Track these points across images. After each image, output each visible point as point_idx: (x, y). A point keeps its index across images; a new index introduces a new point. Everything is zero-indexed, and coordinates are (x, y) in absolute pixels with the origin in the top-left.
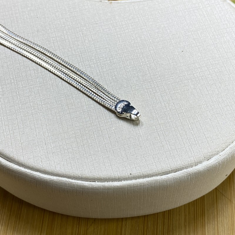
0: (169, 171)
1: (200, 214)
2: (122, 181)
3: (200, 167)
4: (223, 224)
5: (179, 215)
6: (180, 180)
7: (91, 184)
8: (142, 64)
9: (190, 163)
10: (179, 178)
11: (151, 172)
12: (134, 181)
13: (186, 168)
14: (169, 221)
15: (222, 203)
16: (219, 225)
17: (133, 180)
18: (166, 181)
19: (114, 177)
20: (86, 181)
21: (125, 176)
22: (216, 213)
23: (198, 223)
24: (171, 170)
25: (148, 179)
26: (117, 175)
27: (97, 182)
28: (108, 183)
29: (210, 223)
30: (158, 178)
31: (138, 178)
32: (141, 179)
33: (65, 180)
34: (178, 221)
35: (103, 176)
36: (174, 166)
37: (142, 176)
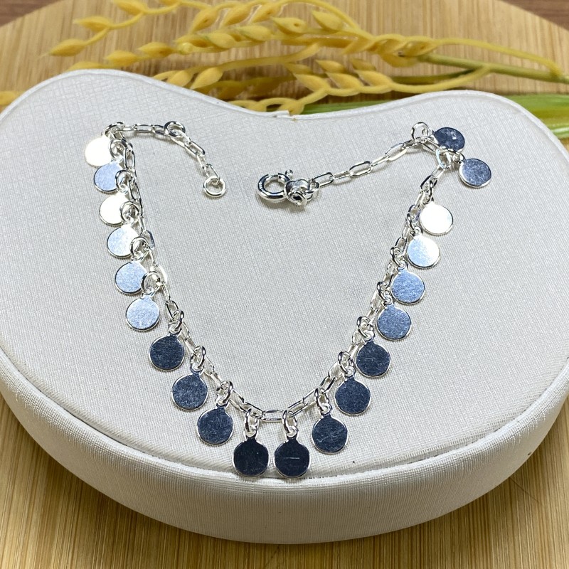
0: (425, 454)
1: (480, 528)
2: (338, 476)
4: (526, 546)
5: (441, 532)
6: (445, 471)
8: (362, 244)
9: (462, 438)
10: (444, 466)
11: (392, 457)
12: (360, 475)
14: (422, 544)
15: (522, 506)
16: (517, 549)
17: (357, 472)
19: (323, 468)
21: (343, 466)
22: (510, 526)
23: (477, 546)
25: (385, 471)
26: (328, 465)
29: (500, 546)
30: (405, 468)
31: (368, 469)
32: (373, 471)
34: (439, 545)
36: (433, 444)
37: (375, 466)
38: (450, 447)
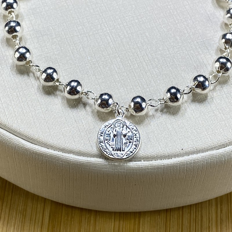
17: (185, 156)
18: (224, 156)
25: (202, 155)
27: (143, 161)
31: (191, 153)
32: (194, 155)
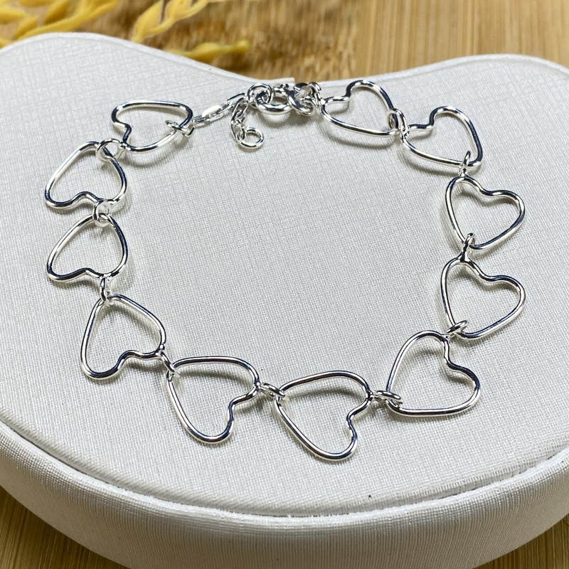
0: (460, 487)
2: (350, 514)
3: (532, 476)
6: (485, 508)
7: (277, 523)
8: (381, 231)
9: (507, 467)
10: (484, 502)
11: (418, 491)
12: (378, 513)
13: (499, 478)
19: (331, 503)
20: (265, 515)
21: (356, 501)
24: (463, 484)
26: (338, 500)
28: (317, 519)
30: (435, 504)
33: (215, 513)
35: (304, 503)
36: (471, 475)
37: (396, 501)
38: (492, 478)
